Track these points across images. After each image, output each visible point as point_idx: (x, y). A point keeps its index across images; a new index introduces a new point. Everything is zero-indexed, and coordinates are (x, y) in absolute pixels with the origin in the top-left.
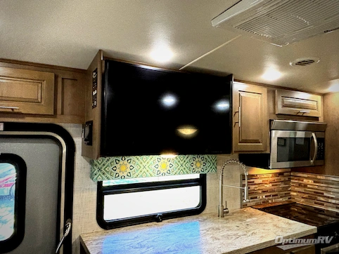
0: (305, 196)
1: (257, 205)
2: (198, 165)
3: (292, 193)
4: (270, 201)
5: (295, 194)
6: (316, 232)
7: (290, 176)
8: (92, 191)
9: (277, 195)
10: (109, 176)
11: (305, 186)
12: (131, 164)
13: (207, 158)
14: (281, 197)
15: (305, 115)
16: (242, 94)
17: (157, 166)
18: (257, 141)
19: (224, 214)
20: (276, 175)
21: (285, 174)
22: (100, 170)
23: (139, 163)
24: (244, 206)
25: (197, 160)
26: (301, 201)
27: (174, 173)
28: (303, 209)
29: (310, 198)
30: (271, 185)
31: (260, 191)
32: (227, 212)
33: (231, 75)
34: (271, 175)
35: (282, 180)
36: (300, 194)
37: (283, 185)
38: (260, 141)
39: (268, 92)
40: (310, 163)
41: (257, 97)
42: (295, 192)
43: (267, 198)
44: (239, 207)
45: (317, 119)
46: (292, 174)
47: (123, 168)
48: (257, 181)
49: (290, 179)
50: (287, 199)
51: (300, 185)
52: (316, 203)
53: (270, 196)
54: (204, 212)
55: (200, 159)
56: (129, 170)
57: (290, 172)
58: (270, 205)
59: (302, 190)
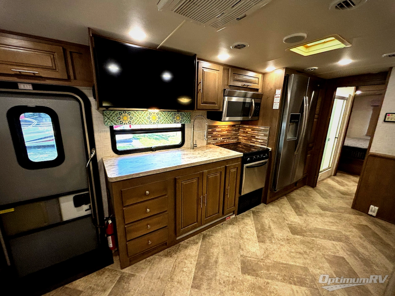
0: (246, 138)
1: (217, 143)
2: (178, 118)
3: (240, 137)
4: (225, 141)
5: (241, 137)
6: (242, 156)
7: (240, 127)
8: (107, 132)
9: (230, 138)
10: (116, 123)
11: (247, 133)
12: (130, 116)
13: (184, 114)
14: (232, 139)
15: (248, 87)
16: (205, 70)
17: (149, 118)
18: (214, 103)
19: (194, 147)
20: (230, 126)
21: (236, 126)
22: (108, 118)
23: (136, 115)
24: (208, 143)
25: (177, 115)
26: (243, 141)
27: (161, 122)
28: (244, 146)
29: (248, 140)
30: (226, 132)
31: (220, 136)
32: (196, 146)
33: (195, 55)
34: (227, 126)
35: (234, 129)
36: (243, 137)
37: (234, 132)
38: (216, 103)
39: (224, 69)
40: (249, 118)
41: (216, 73)
42: (241, 136)
43: (223, 140)
44: (206, 144)
45: (257, 90)
46: (241, 126)
47: (125, 118)
48: (217, 129)
49: (239, 129)
50: (236, 140)
51: (244, 132)
52: (251, 142)
53: (225, 138)
54: (183, 147)
55: (179, 115)
56: (129, 120)
57: (240, 125)
58: (225, 143)
59: (244, 135)
